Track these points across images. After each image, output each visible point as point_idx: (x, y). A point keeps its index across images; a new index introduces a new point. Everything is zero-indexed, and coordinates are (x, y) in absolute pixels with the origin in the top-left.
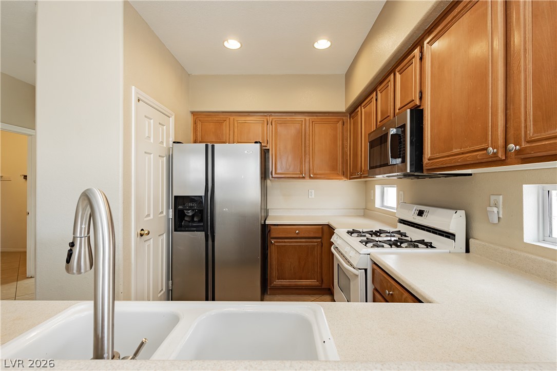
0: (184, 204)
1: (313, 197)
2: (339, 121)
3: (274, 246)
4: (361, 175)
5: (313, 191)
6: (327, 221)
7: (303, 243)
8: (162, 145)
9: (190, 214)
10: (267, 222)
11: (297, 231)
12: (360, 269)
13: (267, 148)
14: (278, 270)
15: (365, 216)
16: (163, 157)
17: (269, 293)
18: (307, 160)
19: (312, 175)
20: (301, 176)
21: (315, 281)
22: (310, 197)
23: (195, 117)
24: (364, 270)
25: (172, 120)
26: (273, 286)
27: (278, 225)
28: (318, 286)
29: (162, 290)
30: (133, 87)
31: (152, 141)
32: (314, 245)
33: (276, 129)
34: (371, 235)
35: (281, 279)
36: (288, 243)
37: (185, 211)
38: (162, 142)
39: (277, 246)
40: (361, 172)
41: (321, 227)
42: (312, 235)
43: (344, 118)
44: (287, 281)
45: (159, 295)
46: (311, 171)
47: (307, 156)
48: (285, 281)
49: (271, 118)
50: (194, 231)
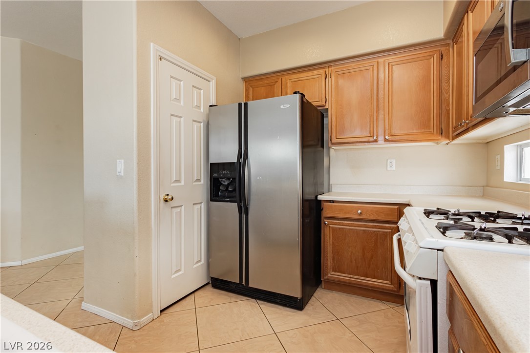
0: (219, 172)
1: (394, 169)
2: (433, 56)
3: (328, 227)
4: (468, 124)
5: (394, 161)
6: (407, 200)
7: (370, 228)
8: (199, 110)
9: (226, 183)
10: (320, 197)
11: (359, 211)
12: (420, 278)
13: (325, 108)
14: (333, 259)
15: (484, 196)
16: (200, 122)
17: (323, 286)
18: (381, 116)
19: (387, 137)
20: (372, 139)
21: (388, 282)
22: (389, 169)
23: (247, 84)
24: (429, 282)
25: (212, 85)
26: (327, 279)
27: (333, 202)
28: (392, 291)
29: (200, 261)
30: (152, 44)
31: (182, 104)
32: (386, 232)
33: (337, 82)
34: (473, 219)
35: (338, 272)
36: (346, 225)
37: (220, 180)
38: (198, 107)
39: (332, 228)
40: (467, 119)
41: (396, 207)
42: (382, 218)
43: (443, 49)
44: (347, 275)
45: (195, 266)
46: (387, 132)
47: (381, 112)
48: (343, 275)
49: (330, 69)
50: (227, 201)
